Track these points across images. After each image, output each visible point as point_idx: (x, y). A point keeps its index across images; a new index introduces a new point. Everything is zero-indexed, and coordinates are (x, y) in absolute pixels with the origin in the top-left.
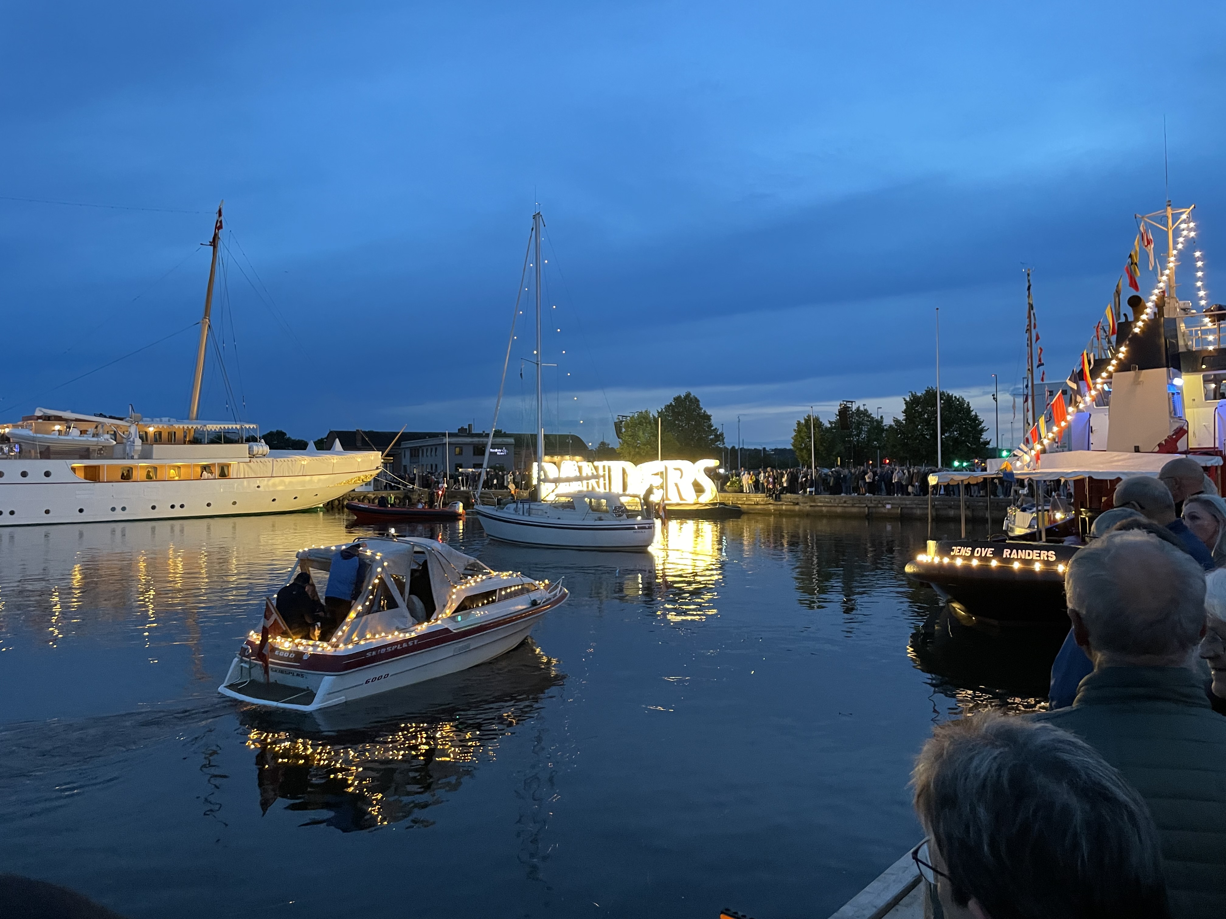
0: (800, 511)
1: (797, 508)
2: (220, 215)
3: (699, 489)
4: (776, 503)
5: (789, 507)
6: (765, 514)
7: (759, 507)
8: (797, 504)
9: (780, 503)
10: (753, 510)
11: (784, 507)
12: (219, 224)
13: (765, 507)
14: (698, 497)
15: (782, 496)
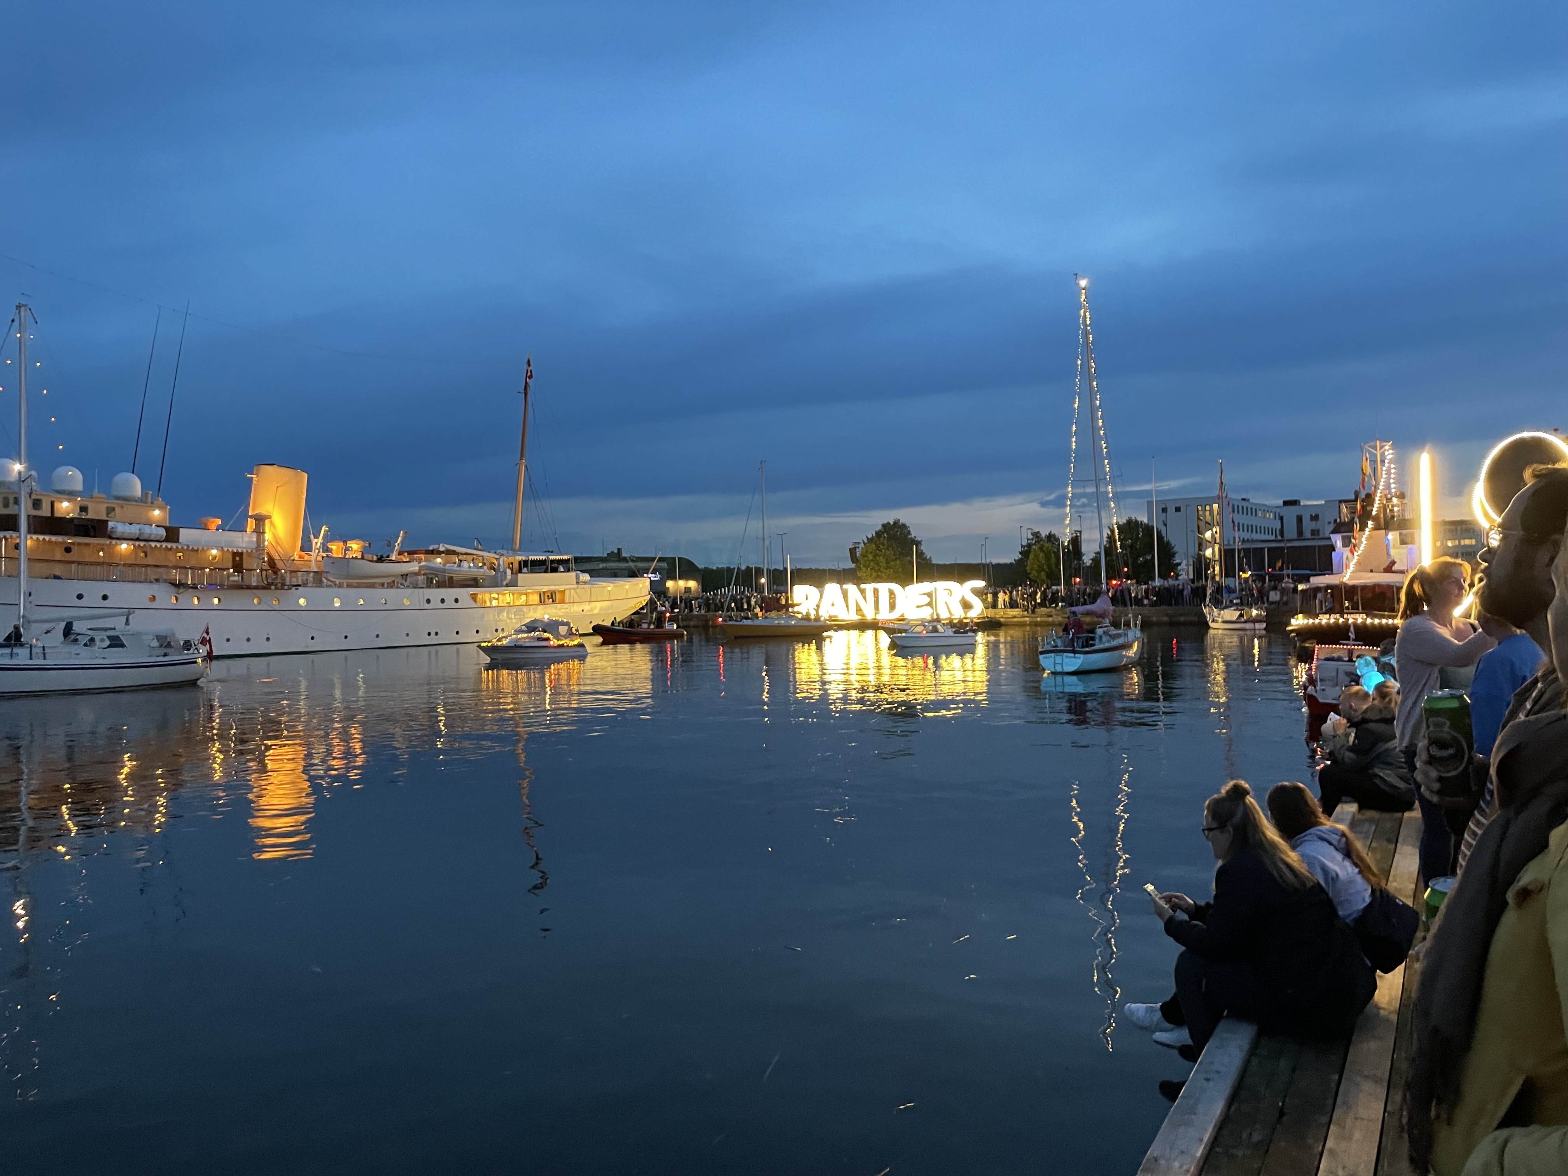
0: (1053, 621)
1: (1050, 619)
2: (529, 365)
3: (967, 606)
4: (1032, 615)
5: (1043, 619)
6: (1022, 625)
7: (1016, 620)
8: (1051, 616)
9: (1035, 616)
10: (1010, 622)
11: (1039, 619)
12: (529, 374)
13: (1022, 620)
14: (966, 613)
15: (1036, 610)
